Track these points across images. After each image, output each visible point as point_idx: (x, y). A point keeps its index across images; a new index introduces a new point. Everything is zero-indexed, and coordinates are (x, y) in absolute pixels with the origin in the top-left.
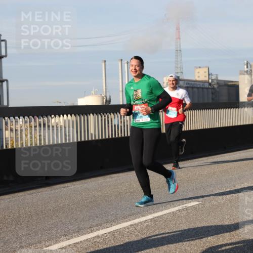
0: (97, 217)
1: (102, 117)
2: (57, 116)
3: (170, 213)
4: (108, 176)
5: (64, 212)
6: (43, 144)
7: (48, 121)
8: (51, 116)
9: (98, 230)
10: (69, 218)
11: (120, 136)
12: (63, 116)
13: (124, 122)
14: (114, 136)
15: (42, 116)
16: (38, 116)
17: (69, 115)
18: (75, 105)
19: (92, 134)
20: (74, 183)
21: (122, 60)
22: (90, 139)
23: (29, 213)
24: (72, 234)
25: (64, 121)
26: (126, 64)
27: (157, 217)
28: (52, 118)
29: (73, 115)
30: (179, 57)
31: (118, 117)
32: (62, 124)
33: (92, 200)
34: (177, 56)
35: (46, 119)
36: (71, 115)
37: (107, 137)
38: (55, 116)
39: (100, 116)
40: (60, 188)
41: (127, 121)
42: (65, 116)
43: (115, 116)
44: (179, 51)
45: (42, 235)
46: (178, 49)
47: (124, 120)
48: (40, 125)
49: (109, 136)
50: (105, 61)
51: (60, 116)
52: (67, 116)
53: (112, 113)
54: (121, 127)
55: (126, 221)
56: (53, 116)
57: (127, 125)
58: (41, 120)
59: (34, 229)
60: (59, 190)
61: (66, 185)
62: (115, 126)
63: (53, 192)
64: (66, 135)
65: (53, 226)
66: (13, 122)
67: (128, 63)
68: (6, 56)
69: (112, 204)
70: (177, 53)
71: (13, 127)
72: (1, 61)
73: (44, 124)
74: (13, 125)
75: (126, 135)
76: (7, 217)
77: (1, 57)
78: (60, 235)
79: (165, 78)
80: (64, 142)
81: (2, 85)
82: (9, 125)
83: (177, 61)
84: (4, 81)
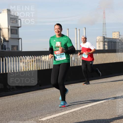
2: (45, 56)
3: (100, 103)
4: (70, 85)
5: (48, 102)
6: (38, 69)
7: (41, 58)
8: (42, 56)
9: (65, 111)
10: (51, 105)
11: (75, 65)
13: (78, 59)
14: (72, 66)
15: (38, 56)
16: (36, 56)
21: (76, 29)
23: (32, 103)
24: (52, 113)
26: (78, 31)
27: (94, 105)
28: (43, 57)
30: (104, 27)
31: (74, 56)
32: (47, 59)
34: (104, 26)
35: (40, 57)
38: (44, 56)
40: (47, 90)
41: (79, 58)
43: (73, 56)
44: (104, 24)
45: (38, 113)
46: (104, 23)
47: (77, 58)
48: (37, 60)
50: (68, 29)
51: (46, 56)
53: (71, 54)
54: (76, 61)
56: (43, 56)
57: (79, 60)
58: (38, 57)
59: (34, 110)
60: (46, 91)
61: (49, 89)
62: (73, 60)
63: (43, 92)
64: (49, 65)
65: (43, 109)
66: (24, 58)
67: (79, 30)
68: (21, 27)
69: (72, 99)
70: (104, 25)
71: (24, 61)
72: (18, 29)
73: (39, 60)
74: (24, 60)
75: (78, 65)
76: (21, 104)
77: (18, 27)
78: (47, 113)
79: (97, 37)
80: (48, 68)
81: (19, 41)
82: (22, 60)
83: (104, 29)
84: (20, 39)
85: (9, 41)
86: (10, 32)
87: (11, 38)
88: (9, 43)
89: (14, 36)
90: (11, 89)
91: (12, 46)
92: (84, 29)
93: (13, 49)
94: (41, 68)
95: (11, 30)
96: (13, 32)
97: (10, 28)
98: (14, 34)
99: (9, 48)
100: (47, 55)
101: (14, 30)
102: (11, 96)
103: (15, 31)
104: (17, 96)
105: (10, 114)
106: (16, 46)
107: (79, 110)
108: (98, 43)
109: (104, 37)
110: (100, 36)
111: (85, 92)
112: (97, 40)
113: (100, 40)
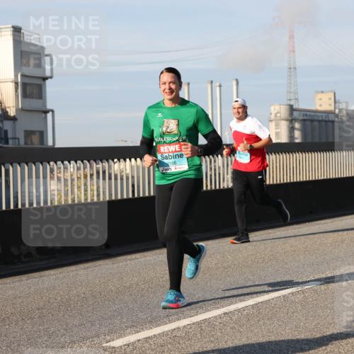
2: (122, 160)
5: (131, 295)
6: (101, 199)
7: (110, 167)
8: (113, 160)
10: (139, 302)
11: (209, 188)
12: (130, 160)
13: (215, 170)
15: (101, 161)
16: (95, 161)
17: (138, 159)
20: (146, 254)
21: (212, 82)
23: (83, 295)
24: (142, 325)
25: (132, 167)
26: (218, 88)
27: (261, 303)
28: (114, 163)
30: (292, 78)
31: (206, 162)
32: (128, 171)
34: (290, 76)
35: (106, 164)
36: (141, 159)
38: (119, 160)
40: (126, 260)
41: (219, 168)
42: (133, 160)
44: (292, 69)
45: (101, 325)
46: (292, 67)
47: (215, 166)
48: (98, 173)
50: (189, 84)
51: (125, 160)
52: (136, 159)
54: (211, 176)
55: (218, 308)
56: (116, 160)
57: (219, 174)
58: (100, 166)
59: (89, 317)
60: (124, 263)
61: (133, 256)
63: (115, 266)
64: (133, 186)
65: (116, 314)
66: (60, 168)
67: (220, 86)
68: (51, 77)
69: (198, 284)
70: (291, 72)
71: (61, 175)
72: (45, 84)
73: (104, 172)
74: (60, 172)
75: (218, 188)
76: (52, 301)
77: (45, 79)
78: (126, 326)
79: (272, 108)
80: (131, 196)
81: (46, 118)
82: (55, 173)
83: (290, 83)
84: (48, 112)
85: (17, 117)
86: (20, 91)
87: (22, 109)
88: (17, 122)
89: (34, 103)
91: (25, 131)
92: (234, 83)
93: (29, 142)
94: (110, 195)
95: (25, 85)
96: (28, 93)
97: (19, 80)
98: (33, 98)
99: (18, 139)
100: (128, 160)
101: (32, 87)
103: (35, 91)
106: (38, 133)
107: (220, 317)
108: (274, 123)
109: (291, 107)
110: (280, 105)
111: (235, 265)
112: (271, 114)
113: (278, 115)
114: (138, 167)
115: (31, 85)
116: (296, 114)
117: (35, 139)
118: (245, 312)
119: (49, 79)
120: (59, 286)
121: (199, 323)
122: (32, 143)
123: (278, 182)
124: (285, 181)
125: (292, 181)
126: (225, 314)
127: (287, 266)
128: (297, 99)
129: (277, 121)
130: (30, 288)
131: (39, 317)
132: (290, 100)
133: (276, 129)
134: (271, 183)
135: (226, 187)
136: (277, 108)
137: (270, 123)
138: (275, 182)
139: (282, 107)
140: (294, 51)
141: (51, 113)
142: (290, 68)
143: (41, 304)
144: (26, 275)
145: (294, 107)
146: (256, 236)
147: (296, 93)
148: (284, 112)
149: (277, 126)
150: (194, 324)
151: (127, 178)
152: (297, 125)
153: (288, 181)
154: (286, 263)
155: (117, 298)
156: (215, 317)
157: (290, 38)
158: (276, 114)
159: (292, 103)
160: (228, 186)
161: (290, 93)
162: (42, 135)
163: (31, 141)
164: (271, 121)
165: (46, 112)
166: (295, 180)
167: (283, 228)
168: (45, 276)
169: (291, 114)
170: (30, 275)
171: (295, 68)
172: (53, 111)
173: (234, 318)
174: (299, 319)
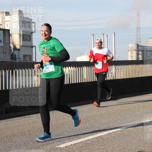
0: (88, 128)
1: (91, 68)
5: (68, 125)
10: (71, 129)
12: (68, 67)
17: (72, 67)
18: (75, 61)
19: (85, 79)
21: (103, 34)
22: (84, 81)
24: (73, 138)
25: (69, 71)
29: (74, 67)
30: (139, 32)
32: (67, 72)
33: (85, 118)
36: (73, 67)
37: (94, 80)
38: (63, 67)
39: (90, 68)
42: (69, 67)
44: (138, 28)
46: (138, 27)
49: (95, 80)
50: (93, 35)
51: (66, 68)
52: (71, 67)
64: (69, 79)
65: (61, 133)
66: (38, 71)
67: (107, 36)
68: (35, 32)
69: (97, 121)
70: (138, 30)
71: (39, 74)
72: (32, 35)
74: (38, 73)
76: (34, 127)
77: (32, 33)
79: (130, 45)
80: (68, 83)
81: (32, 49)
82: (36, 73)
83: (137, 35)
84: (33, 47)
85: (20, 49)
86: (21, 38)
87: (22, 46)
88: (20, 51)
89: (27, 43)
90: (22, 109)
91: (24, 55)
92: (113, 34)
95: (23, 35)
96: (25, 39)
97: (21, 33)
98: (27, 41)
99: (21, 58)
100: (67, 67)
102: (22, 117)
103: (28, 38)
104: (30, 117)
105: (21, 139)
106: (29, 56)
107: (106, 135)
108: (130, 52)
109: (138, 45)
110: (133, 44)
111: (113, 113)
112: (129, 48)
113: (132, 48)
114: (71, 71)
115: (26, 35)
116: (140, 48)
117: (28, 58)
118: (117, 133)
119: (34, 33)
120: (37, 122)
121: (97, 138)
122: (26, 60)
123: (132, 77)
124: (135, 77)
125: (138, 77)
126: (109, 134)
127: (135, 114)
128: (140, 41)
129: (132, 51)
130: (25, 122)
131: (29, 135)
132: (137, 42)
133: (131, 54)
134: (129, 77)
135: (109, 79)
136: (132, 45)
137: (129, 52)
138: (130, 77)
139: (134, 45)
140: (139, 21)
141: (34, 47)
142: (137, 28)
143: (30, 129)
144: (24, 117)
145: (139, 45)
146: (122, 100)
147: (140, 39)
148: (135, 47)
149: (132, 53)
150: (95, 138)
151: (67, 75)
152: (140, 53)
153: (136, 77)
154: (135, 112)
155: (62, 126)
156: (104, 135)
157: (138, 15)
158: (131, 48)
159: (138, 43)
160: (110, 79)
161: (137, 39)
162: (31, 57)
163: (26, 59)
164: (129, 51)
165: (32, 47)
166: (139, 76)
167: (134, 97)
168: (31, 117)
169: (138, 48)
170: (25, 116)
171: (140, 28)
172: (35, 47)
173: (112, 136)
174: (140, 136)
